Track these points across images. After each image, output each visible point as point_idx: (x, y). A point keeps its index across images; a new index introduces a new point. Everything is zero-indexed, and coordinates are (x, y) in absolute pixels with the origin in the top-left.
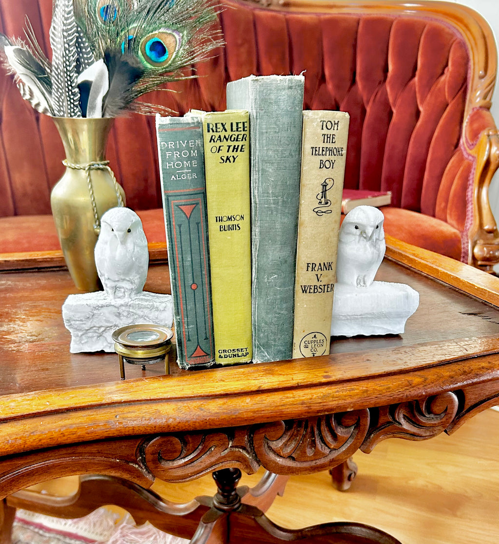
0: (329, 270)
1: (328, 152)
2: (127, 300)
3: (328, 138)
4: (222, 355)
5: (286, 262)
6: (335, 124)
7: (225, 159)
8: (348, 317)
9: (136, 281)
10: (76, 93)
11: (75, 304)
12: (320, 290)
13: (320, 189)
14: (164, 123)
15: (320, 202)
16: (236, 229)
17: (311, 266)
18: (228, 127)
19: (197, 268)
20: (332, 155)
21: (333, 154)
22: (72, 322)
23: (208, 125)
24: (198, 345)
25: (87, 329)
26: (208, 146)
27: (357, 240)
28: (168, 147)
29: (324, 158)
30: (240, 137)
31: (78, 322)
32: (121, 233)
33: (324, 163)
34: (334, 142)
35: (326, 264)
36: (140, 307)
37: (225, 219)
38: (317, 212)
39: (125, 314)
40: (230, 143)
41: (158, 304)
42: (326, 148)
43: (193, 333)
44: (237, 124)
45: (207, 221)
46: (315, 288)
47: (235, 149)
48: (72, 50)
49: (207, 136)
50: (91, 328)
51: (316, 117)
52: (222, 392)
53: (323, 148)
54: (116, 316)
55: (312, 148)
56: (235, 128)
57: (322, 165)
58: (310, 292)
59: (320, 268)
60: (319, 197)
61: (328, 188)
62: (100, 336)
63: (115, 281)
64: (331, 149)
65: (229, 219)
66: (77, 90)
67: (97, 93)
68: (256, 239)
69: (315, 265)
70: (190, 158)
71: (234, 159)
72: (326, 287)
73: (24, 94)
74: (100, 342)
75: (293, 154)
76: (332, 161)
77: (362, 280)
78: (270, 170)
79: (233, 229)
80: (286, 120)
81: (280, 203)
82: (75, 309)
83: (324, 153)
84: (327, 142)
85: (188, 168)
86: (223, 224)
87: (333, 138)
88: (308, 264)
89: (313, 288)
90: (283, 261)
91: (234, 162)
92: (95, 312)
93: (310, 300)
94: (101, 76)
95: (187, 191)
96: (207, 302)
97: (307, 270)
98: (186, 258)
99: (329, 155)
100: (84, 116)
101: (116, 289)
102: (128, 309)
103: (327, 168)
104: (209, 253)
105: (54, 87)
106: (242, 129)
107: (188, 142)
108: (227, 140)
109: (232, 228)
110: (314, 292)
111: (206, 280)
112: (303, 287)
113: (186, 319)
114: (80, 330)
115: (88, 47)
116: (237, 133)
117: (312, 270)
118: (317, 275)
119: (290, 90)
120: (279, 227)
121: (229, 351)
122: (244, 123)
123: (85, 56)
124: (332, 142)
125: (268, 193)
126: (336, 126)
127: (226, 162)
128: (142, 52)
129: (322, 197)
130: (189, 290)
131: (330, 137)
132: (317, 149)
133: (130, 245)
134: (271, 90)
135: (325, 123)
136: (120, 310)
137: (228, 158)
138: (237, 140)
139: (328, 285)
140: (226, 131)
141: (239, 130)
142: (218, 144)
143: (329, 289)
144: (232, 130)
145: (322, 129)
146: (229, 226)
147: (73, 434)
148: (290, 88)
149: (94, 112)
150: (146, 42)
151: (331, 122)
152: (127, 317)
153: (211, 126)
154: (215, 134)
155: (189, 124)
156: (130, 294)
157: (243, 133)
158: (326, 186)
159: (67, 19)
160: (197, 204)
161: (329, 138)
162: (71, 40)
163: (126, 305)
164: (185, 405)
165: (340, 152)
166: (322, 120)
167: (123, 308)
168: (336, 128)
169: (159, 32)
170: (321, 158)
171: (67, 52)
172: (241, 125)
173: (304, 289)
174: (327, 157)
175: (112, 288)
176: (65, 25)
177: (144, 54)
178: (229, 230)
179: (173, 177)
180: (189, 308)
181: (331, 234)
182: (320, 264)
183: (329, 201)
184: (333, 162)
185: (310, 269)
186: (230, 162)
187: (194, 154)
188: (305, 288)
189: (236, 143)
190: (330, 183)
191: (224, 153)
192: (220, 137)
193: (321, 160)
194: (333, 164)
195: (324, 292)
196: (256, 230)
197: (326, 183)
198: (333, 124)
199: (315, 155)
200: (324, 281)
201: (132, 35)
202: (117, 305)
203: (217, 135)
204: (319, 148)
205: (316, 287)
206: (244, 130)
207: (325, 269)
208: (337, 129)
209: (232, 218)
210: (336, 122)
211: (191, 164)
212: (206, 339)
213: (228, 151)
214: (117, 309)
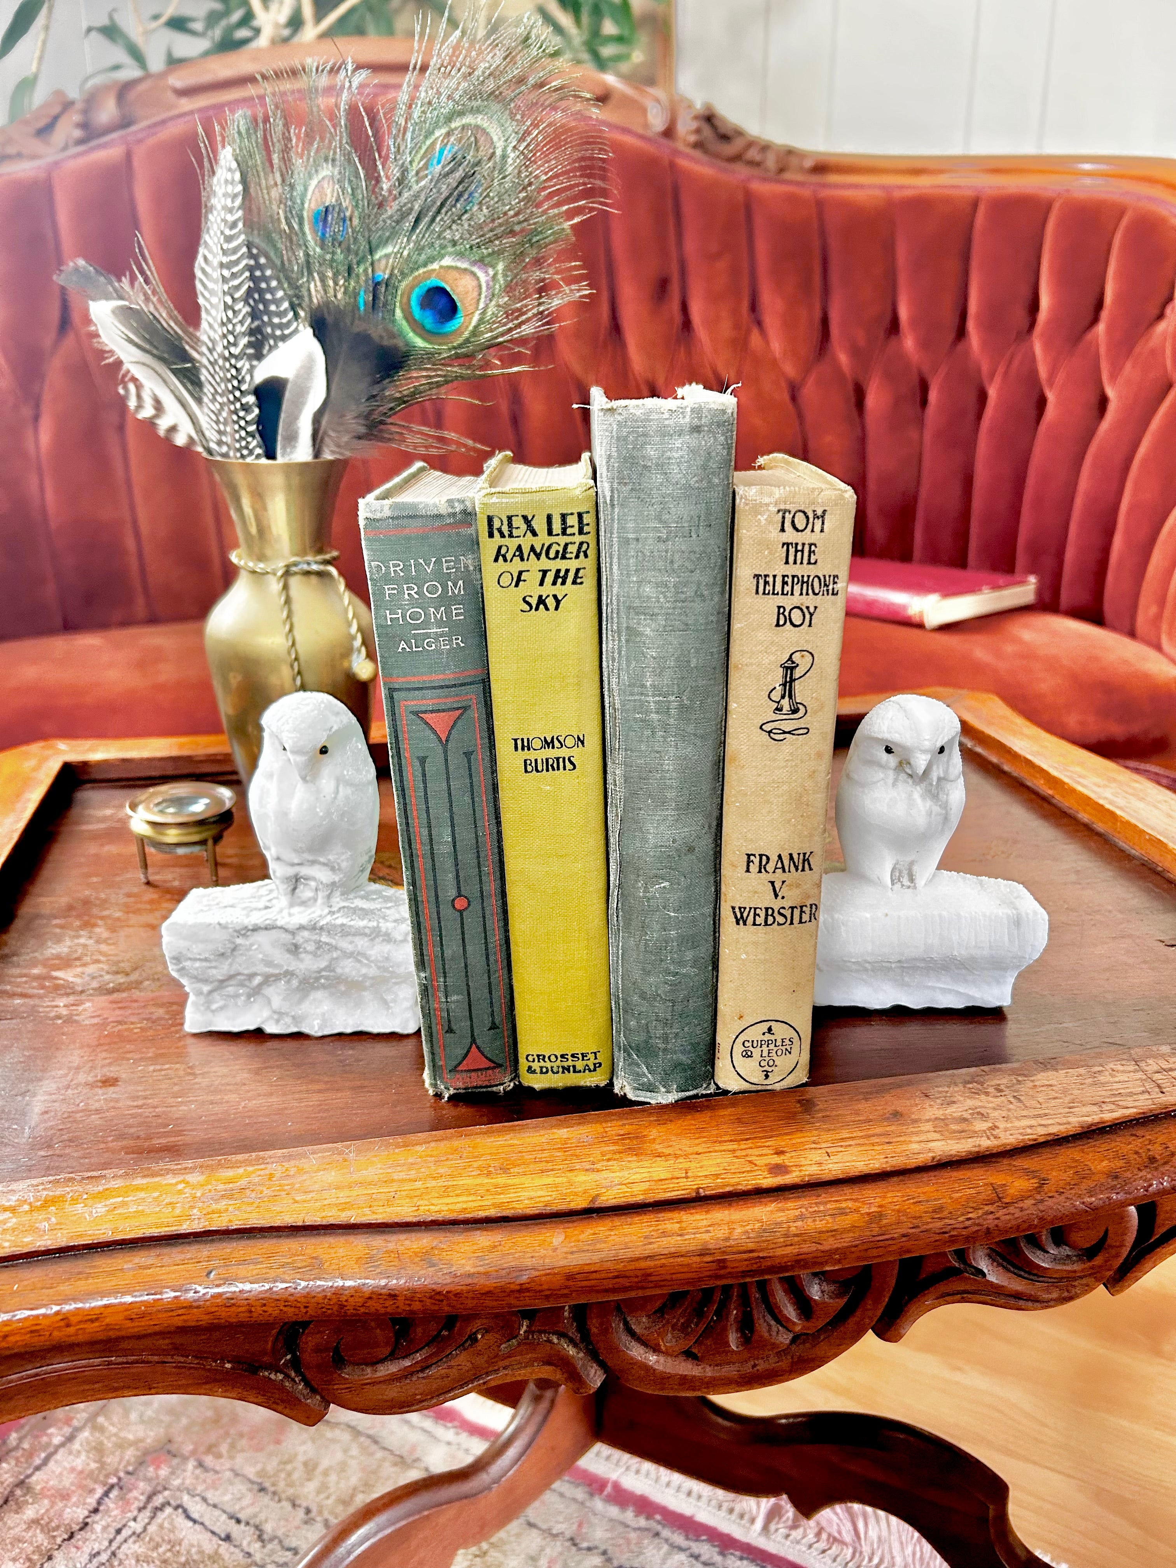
0: (803, 870)
1: (797, 588)
2: (317, 913)
3: (796, 551)
4: (536, 1066)
5: (691, 850)
6: (816, 517)
7: (534, 602)
8: (867, 965)
9: (344, 865)
10: (250, 407)
11: (191, 921)
12: (781, 920)
13: (778, 676)
14: (378, 516)
15: (777, 709)
16: (565, 769)
17: (756, 860)
18: (540, 525)
19: (467, 858)
20: (807, 594)
21: (810, 591)
22: (188, 964)
23: (490, 520)
24: (473, 1041)
25: (221, 978)
26: (491, 570)
27: (890, 781)
28: (388, 573)
29: (788, 602)
30: (572, 549)
31: (197, 964)
32: (301, 759)
33: (787, 613)
34: (812, 561)
35: (795, 856)
36: (345, 931)
37: (537, 744)
38: (770, 732)
39: (310, 947)
40: (544, 563)
41: (390, 925)
42: (793, 577)
43: (458, 1010)
44: (564, 517)
45: (492, 746)
46: (767, 915)
47: (560, 577)
48: (240, 310)
49: (489, 547)
50: (231, 977)
51: (766, 500)
52: (492, 1212)
53: (784, 576)
54: (289, 951)
55: (757, 576)
56: (557, 527)
57: (783, 618)
58: (754, 924)
59: (779, 865)
60: (776, 695)
61: (797, 673)
62: (256, 991)
63: (293, 865)
64: (805, 579)
65: (548, 744)
66: (251, 399)
67: (299, 404)
68: (617, 793)
69: (768, 858)
70: (445, 600)
71: (558, 602)
72: (797, 912)
73: (140, 407)
74: (256, 1007)
75: (706, 593)
76: (808, 608)
77: (905, 872)
78: (648, 631)
79: (558, 769)
80: (682, 510)
81: (673, 711)
82: (193, 933)
83: (787, 588)
84: (795, 563)
85: (440, 623)
86: (531, 755)
87: (810, 552)
88: (749, 856)
89: (762, 914)
90: (684, 849)
91: (557, 608)
92: (239, 941)
93: (755, 943)
94: (308, 370)
95: (438, 678)
96: (496, 938)
97: (748, 871)
98: (440, 835)
99: (801, 594)
100: (270, 454)
101: (296, 881)
102: (317, 937)
103: (795, 626)
104: (499, 823)
105: (208, 389)
106: (575, 530)
107: (438, 562)
108: (538, 556)
109: (555, 765)
110: (766, 924)
111: (491, 886)
112: (737, 910)
113: (442, 980)
114: (206, 981)
115: (281, 300)
116: (563, 540)
117: (760, 872)
118: (772, 883)
119: (696, 435)
120: (671, 768)
121: (553, 1058)
122: (580, 516)
123: (276, 320)
124: (809, 563)
125: (643, 686)
126: (818, 523)
127: (537, 609)
128: (403, 310)
129: (783, 697)
130: (447, 912)
131: (802, 551)
132: (770, 579)
133: (326, 784)
134: (645, 435)
135: (788, 517)
136: (299, 939)
137: (541, 601)
138: (564, 557)
139: (801, 907)
140: (534, 534)
141: (569, 531)
142: (516, 566)
143: (805, 917)
144: (550, 533)
145: (783, 530)
146: (547, 760)
147: (92, 1321)
148: (696, 429)
149: (294, 447)
150: (412, 288)
151: (805, 513)
152: (315, 954)
153: (497, 524)
154: (506, 541)
155: (439, 516)
156: (329, 897)
157: (578, 539)
158: (792, 669)
159: (229, 239)
160: (465, 709)
161: (799, 554)
162: (237, 288)
163: (313, 927)
164: (391, 1246)
165: (831, 587)
166: (782, 507)
167: (306, 934)
168: (818, 528)
169: (441, 267)
170: (780, 600)
171: (230, 314)
172: (572, 521)
173: (739, 916)
174: (796, 600)
175: (288, 879)
176: (225, 252)
177: (408, 316)
178: (547, 770)
179: (403, 645)
180: (448, 953)
181: (809, 784)
182: (780, 857)
183: (800, 707)
184: (812, 610)
185: (754, 868)
186: (547, 609)
187: (459, 589)
188: (742, 914)
189: (562, 565)
190: (803, 663)
191: (531, 588)
192: (519, 548)
193: (779, 607)
194: (811, 615)
195: (792, 923)
196: (616, 772)
197: (793, 662)
198: (811, 516)
199: (764, 593)
200: (791, 897)
201: (382, 274)
202: (290, 927)
203: (513, 544)
204: (775, 576)
205: (770, 912)
206: (581, 532)
207: (793, 868)
208: (822, 531)
209: (556, 742)
210: (819, 513)
211: (448, 613)
212: (493, 1027)
213: (541, 584)
214: (290, 937)
